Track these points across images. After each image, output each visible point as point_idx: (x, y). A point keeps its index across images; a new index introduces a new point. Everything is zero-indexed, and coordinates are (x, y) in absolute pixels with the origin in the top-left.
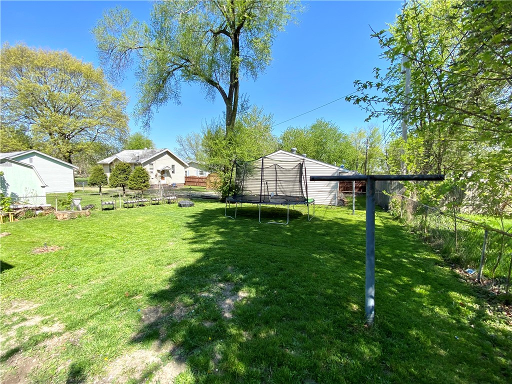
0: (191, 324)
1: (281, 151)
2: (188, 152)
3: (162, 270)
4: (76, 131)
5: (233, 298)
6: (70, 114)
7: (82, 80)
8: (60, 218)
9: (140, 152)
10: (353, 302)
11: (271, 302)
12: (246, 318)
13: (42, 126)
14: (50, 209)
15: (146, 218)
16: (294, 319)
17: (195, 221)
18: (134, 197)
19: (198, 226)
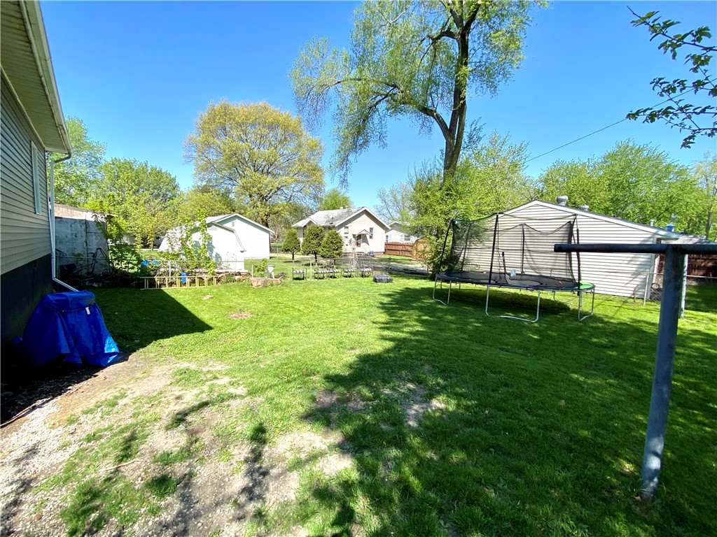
0: (366, 421)
1: (536, 202)
2: (391, 210)
3: (343, 353)
4: (273, 191)
5: (425, 405)
6: (268, 173)
7: (280, 131)
8: (255, 284)
9: (334, 213)
10: (626, 459)
11: (477, 423)
12: (436, 434)
13: (243, 187)
14: (246, 275)
15: (335, 292)
16: (509, 454)
17: (392, 301)
18: (325, 267)
19: (393, 308)
